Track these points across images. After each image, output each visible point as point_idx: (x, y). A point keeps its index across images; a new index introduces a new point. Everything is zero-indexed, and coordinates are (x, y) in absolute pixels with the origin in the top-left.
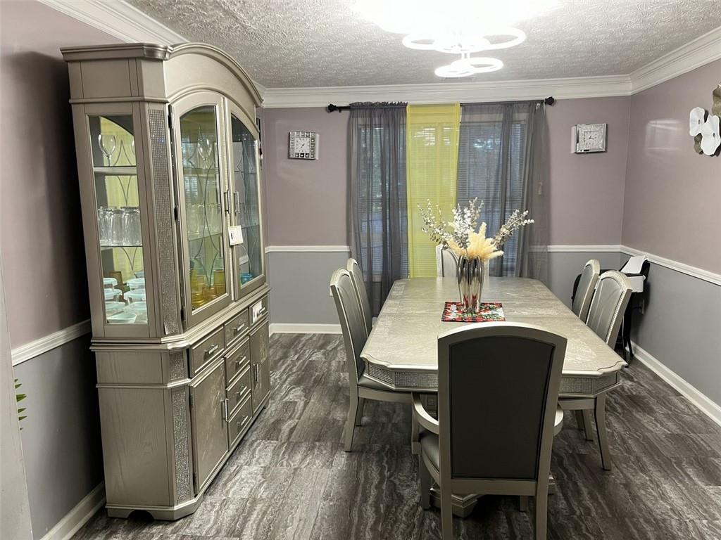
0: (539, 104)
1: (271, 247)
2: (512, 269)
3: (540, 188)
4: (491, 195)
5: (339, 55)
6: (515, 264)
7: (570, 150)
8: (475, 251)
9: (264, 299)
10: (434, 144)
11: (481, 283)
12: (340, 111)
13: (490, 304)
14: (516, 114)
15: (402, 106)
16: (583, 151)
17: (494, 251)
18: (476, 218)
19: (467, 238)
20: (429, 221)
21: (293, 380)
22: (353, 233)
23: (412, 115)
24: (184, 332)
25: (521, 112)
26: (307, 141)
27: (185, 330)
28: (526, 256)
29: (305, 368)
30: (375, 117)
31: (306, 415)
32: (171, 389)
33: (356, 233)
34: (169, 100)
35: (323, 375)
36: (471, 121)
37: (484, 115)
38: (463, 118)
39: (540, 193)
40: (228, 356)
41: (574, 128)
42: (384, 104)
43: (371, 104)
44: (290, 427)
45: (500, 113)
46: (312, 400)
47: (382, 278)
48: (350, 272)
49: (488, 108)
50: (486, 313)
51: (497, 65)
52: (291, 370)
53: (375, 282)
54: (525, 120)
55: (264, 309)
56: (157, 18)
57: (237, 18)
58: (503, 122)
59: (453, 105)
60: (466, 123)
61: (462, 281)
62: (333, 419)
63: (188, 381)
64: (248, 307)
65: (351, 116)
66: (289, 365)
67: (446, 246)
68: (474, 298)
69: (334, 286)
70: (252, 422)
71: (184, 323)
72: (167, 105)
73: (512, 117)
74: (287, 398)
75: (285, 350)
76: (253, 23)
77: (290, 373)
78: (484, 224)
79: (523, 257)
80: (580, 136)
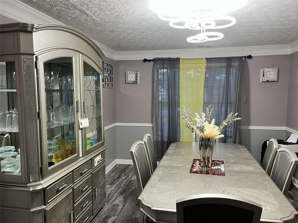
0: (244, 58)
1: (116, 123)
2: (231, 137)
3: (245, 98)
4: (220, 102)
5: (145, 34)
6: (232, 133)
7: (260, 80)
8: (208, 134)
9: (103, 154)
10: (193, 77)
11: (212, 150)
12: (149, 62)
13: (218, 161)
14: (233, 63)
15: (178, 60)
16: (266, 81)
17: (219, 135)
18: (209, 116)
19: (204, 128)
20: (184, 117)
21: (120, 191)
22: (154, 118)
23: (182, 63)
24: (42, 180)
25: (235, 62)
26: (134, 76)
27: (43, 178)
28: (238, 132)
29: (128, 184)
30: (165, 64)
31: (122, 214)
32: (33, 212)
33: (155, 118)
34: (35, 53)
35: (135, 189)
36: (211, 66)
37: (217, 64)
38: (207, 65)
39: (244, 101)
40: (75, 188)
41: (261, 70)
42: (170, 58)
43: (164, 59)
44: (112, 221)
45: (225, 63)
46: (127, 204)
47: (168, 139)
48: (145, 142)
49: (219, 60)
50: (215, 168)
51: (221, 36)
52: (120, 185)
53: (164, 141)
54: (237, 66)
55: (102, 158)
56: (49, 15)
57: (87, 14)
58: (226, 67)
59: (202, 59)
60: (208, 67)
61: (201, 149)
62: (135, 217)
63: (44, 207)
64: (91, 159)
65: (154, 64)
66: (120, 182)
67: (193, 130)
68: (208, 158)
69: (132, 151)
70: (92, 218)
71: (42, 174)
72: (35, 56)
73: (231, 64)
74: (115, 202)
75: (120, 173)
76: (96, 17)
77: (120, 187)
78: (214, 120)
79: (236, 131)
80: (265, 74)
